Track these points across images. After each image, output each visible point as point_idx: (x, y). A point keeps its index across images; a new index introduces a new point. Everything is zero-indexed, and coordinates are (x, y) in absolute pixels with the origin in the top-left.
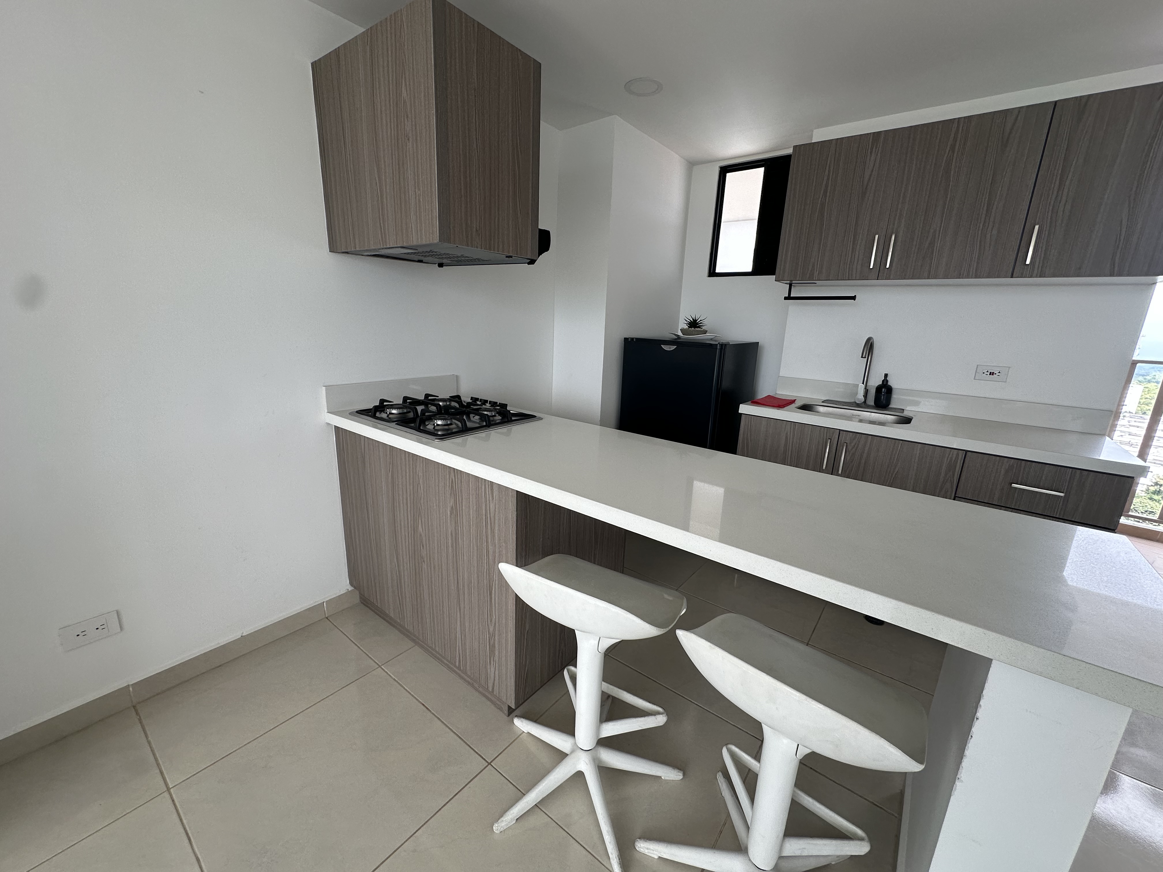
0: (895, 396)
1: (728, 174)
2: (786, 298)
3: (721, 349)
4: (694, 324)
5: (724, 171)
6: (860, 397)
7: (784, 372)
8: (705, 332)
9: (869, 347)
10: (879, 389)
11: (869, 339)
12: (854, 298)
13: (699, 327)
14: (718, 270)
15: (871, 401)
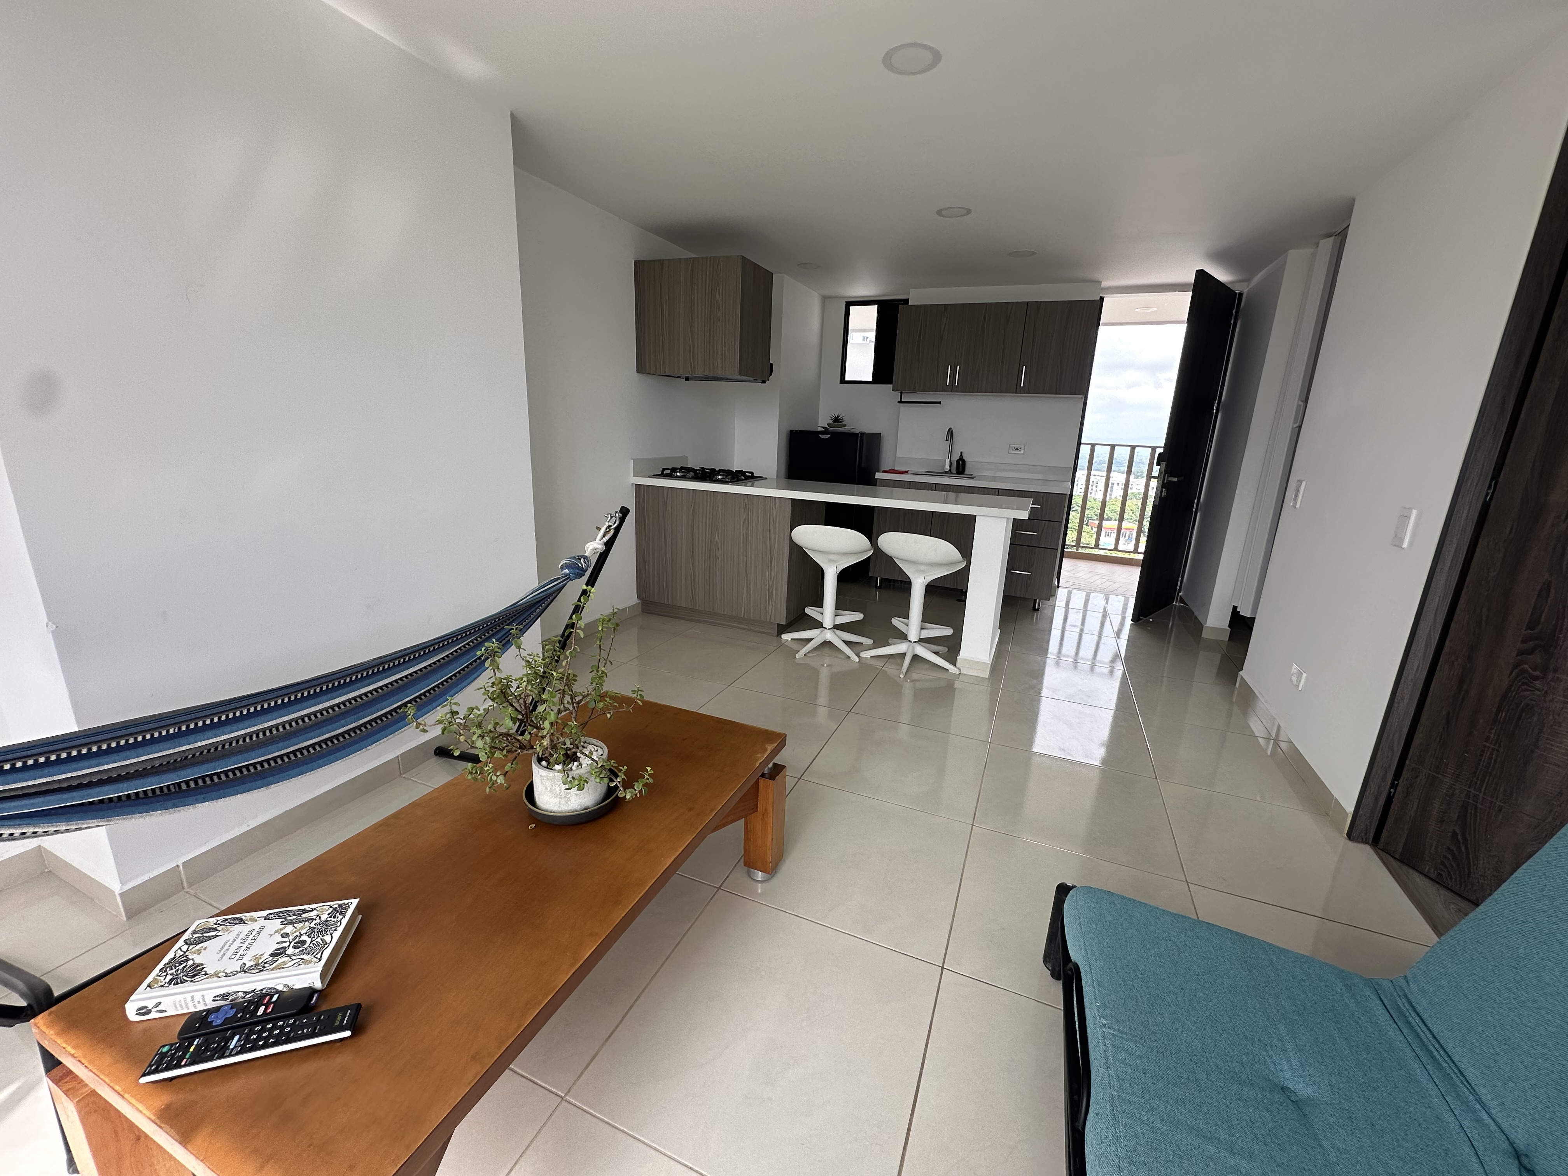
0: (968, 466)
1: (851, 307)
2: (899, 402)
3: (861, 436)
4: (837, 420)
5: (849, 304)
6: (947, 468)
7: (899, 454)
8: (845, 426)
9: (950, 433)
10: (958, 461)
11: (950, 429)
12: (939, 403)
13: (841, 422)
14: (847, 379)
15: (954, 471)
